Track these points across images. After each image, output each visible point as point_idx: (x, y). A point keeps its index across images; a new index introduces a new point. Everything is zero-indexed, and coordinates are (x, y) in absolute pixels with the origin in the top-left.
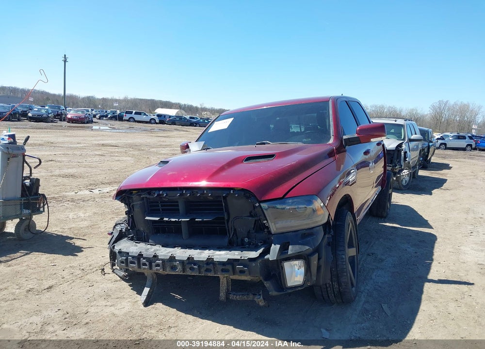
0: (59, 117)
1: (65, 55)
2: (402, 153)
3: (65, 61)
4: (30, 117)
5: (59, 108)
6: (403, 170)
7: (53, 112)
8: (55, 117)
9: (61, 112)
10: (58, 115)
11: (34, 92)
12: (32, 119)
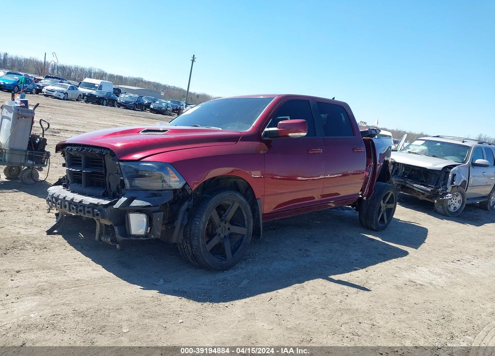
0: (177, 111)
1: (194, 55)
2: (450, 175)
3: (193, 61)
4: (151, 109)
5: (179, 103)
6: (447, 193)
7: (172, 106)
8: (173, 111)
9: (180, 108)
10: (177, 109)
11: (173, 89)
12: (153, 111)
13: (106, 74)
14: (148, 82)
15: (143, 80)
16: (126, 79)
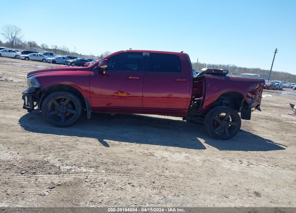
1: (276, 49)
13: (237, 67)
14: (263, 70)
15: (260, 69)
16: (249, 69)
